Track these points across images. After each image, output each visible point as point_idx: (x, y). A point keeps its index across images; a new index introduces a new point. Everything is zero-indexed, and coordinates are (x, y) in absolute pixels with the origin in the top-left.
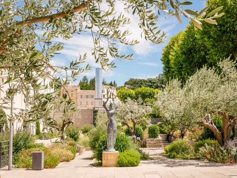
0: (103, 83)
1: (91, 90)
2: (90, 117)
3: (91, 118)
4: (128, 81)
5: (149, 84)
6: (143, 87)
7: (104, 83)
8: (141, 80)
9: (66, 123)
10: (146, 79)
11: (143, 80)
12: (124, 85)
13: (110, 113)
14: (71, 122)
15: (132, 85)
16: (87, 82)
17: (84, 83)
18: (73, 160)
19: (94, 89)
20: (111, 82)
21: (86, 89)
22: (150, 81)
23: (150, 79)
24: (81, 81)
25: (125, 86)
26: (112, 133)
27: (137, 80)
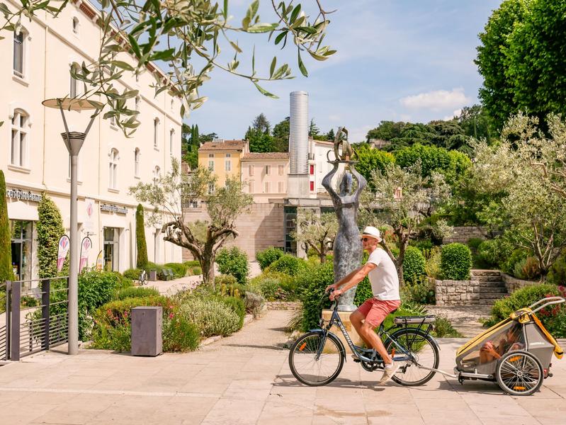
0: (310, 134)
1: (277, 151)
2: (277, 224)
3: (279, 227)
4: (378, 129)
5: (436, 136)
6: (418, 146)
7: (313, 135)
8: (414, 125)
9: (218, 235)
10: (426, 123)
11: (417, 125)
12: (366, 140)
13: (343, 202)
14: (231, 231)
15: (387, 140)
16: (267, 132)
17: (258, 134)
18: (239, 333)
19: (286, 151)
20: (332, 132)
21: (265, 151)
22: (437, 128)
23: (437, 123)
24: (250, 128)
25: (368, 142)
26: (350, 260)
27: (401, 124)
